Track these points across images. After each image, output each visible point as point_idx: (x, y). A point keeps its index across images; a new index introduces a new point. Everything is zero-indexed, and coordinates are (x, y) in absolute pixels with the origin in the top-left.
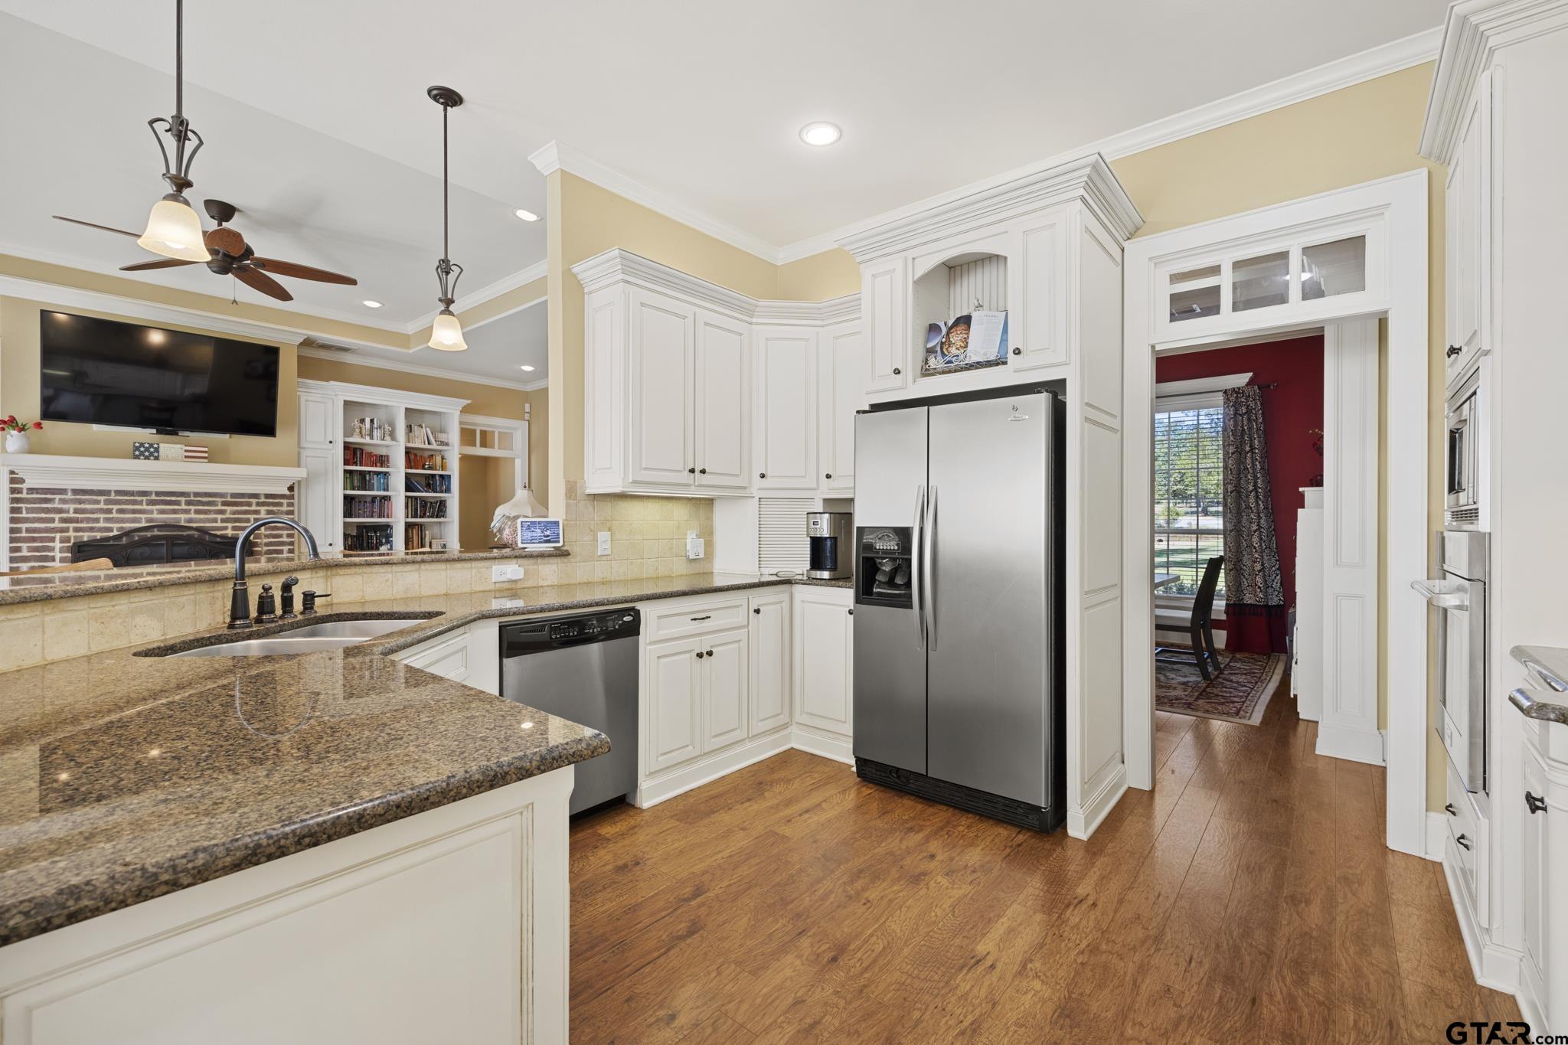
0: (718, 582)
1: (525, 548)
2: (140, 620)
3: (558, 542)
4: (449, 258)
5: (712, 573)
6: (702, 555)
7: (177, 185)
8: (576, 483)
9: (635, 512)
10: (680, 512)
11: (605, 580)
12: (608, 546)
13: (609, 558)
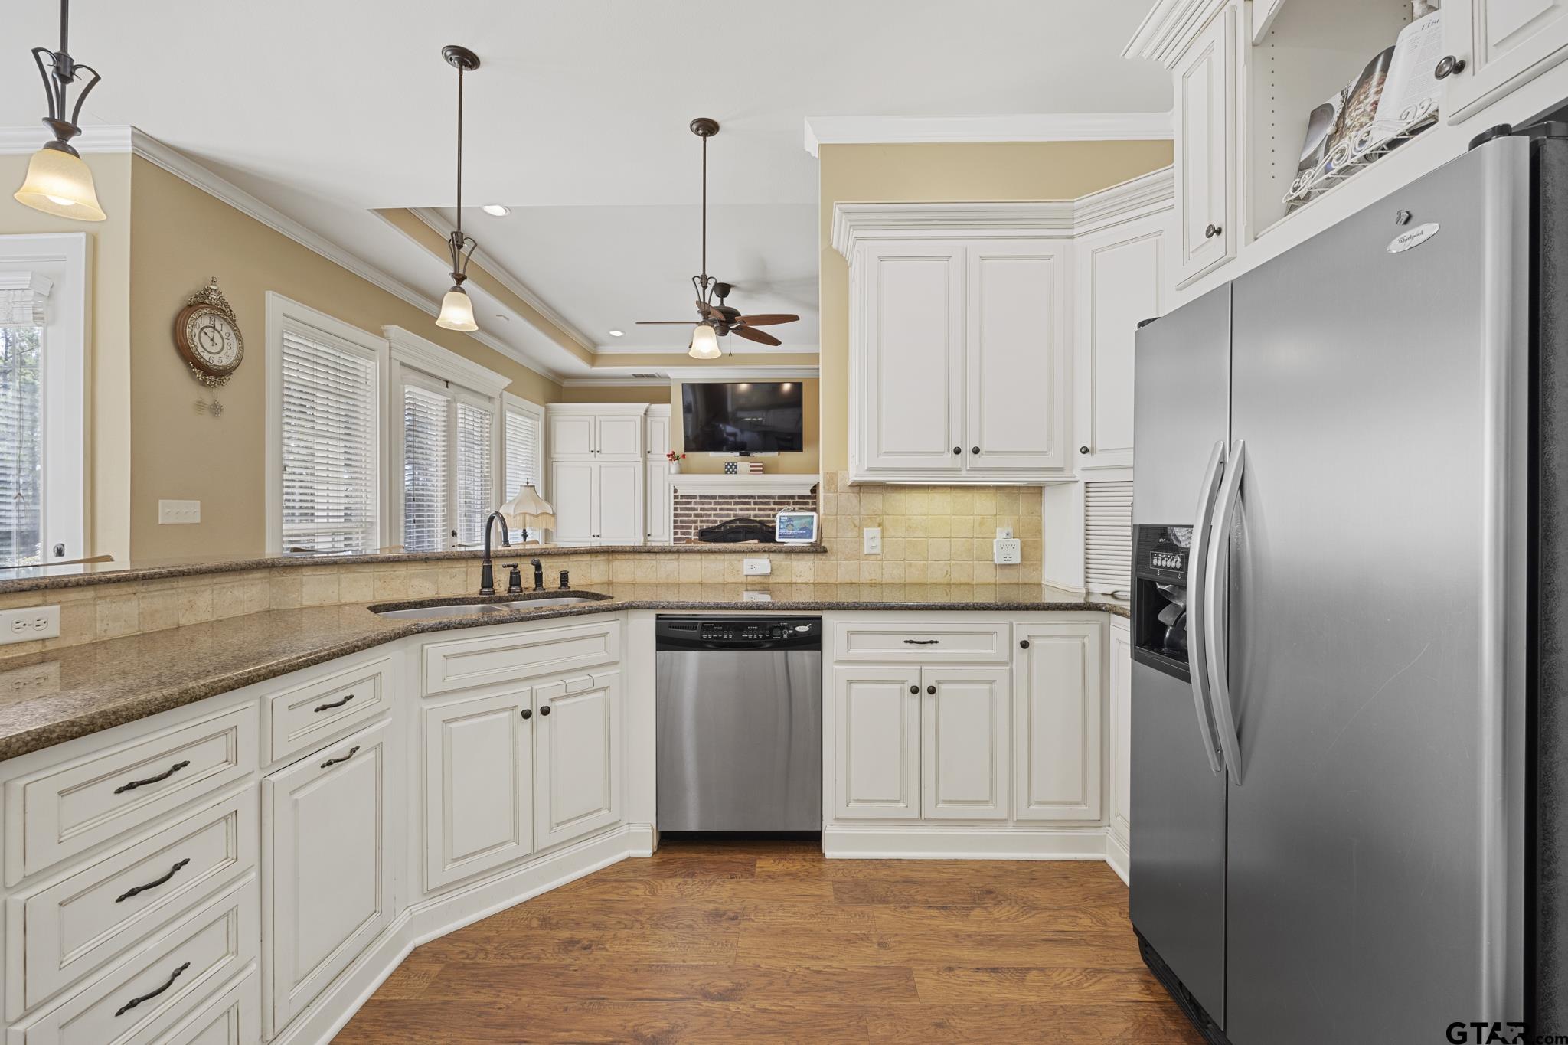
0: (1048, 598)
1: (784, 543)
2: (416, 582)
3: (811, 537)
4: (707, 274)
5: (1040, 585)
6: (1017, 560)
7: (457, 279)
8: (836, 474)
9: (915, 505)
10: (983, 505)
11: (873, 581)
12: (878, 542)
13: (879, 557)
